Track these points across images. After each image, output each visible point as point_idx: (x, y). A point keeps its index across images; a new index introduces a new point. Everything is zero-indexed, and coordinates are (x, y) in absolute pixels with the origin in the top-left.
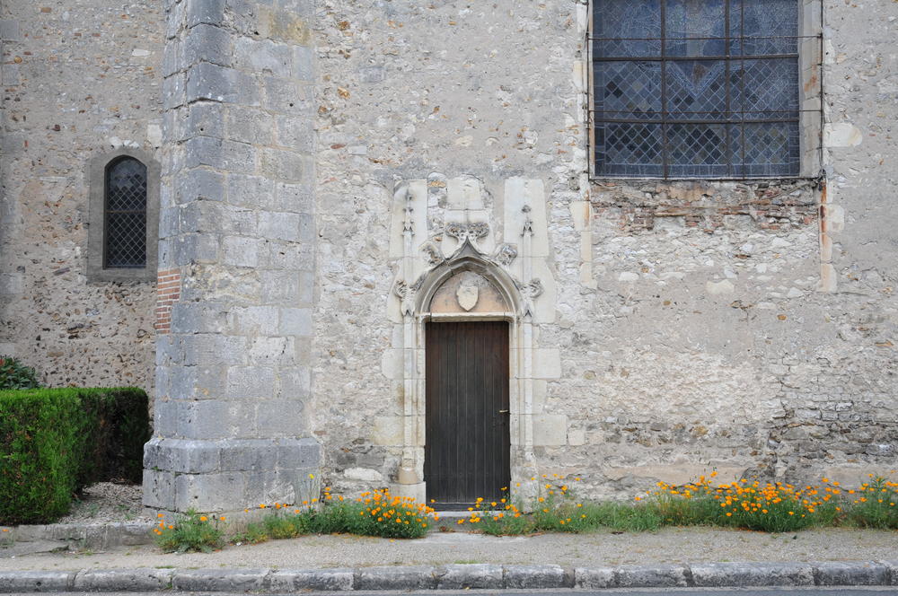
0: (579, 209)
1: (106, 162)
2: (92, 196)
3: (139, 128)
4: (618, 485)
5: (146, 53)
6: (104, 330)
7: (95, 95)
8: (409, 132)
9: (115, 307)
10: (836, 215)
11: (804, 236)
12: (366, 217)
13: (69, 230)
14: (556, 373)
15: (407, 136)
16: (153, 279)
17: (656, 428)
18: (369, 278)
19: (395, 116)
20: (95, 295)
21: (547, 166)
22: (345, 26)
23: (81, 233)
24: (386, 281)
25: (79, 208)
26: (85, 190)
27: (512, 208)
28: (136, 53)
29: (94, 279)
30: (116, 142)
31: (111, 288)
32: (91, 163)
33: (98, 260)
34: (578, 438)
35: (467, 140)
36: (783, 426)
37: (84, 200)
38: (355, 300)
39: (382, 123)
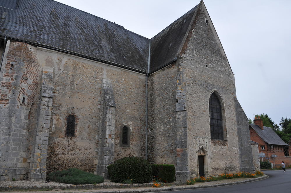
0: (211, 142)
1: (123, 127)
2: (121, 132)
3: (127, 122)
4: (215, 175)
5: (128, 111)
6: (122, 154)
7: (122, 116)
8: (196, 132)
9: (123, 151)
10: (228, 145)
11: (226, 146)
12: (193, 142)
13: (117, 138)
14: (209, 162)
15: (196, 133)
16: (129, 147)
17: (217, 168)
18: (194, 150)
19: (195, 130)
20: (121, 148)
21: (208, 137)
22: (190, 118)
23: (119, 138)
24: (195, 151)
25: (119, 134)
26: (120, 131)
27: (205, 142)
28: (127, 110)
29: (121, 146)
30: (124, 124)
31: (123, 147)
32: (121, 127)
33: (122, 143)
34: (211, 170)
35: (201, 134)
36: (226, 168)
37: (120, 133)
38: (193, 153)
39: (194, 131)
